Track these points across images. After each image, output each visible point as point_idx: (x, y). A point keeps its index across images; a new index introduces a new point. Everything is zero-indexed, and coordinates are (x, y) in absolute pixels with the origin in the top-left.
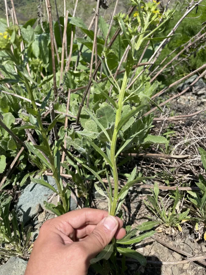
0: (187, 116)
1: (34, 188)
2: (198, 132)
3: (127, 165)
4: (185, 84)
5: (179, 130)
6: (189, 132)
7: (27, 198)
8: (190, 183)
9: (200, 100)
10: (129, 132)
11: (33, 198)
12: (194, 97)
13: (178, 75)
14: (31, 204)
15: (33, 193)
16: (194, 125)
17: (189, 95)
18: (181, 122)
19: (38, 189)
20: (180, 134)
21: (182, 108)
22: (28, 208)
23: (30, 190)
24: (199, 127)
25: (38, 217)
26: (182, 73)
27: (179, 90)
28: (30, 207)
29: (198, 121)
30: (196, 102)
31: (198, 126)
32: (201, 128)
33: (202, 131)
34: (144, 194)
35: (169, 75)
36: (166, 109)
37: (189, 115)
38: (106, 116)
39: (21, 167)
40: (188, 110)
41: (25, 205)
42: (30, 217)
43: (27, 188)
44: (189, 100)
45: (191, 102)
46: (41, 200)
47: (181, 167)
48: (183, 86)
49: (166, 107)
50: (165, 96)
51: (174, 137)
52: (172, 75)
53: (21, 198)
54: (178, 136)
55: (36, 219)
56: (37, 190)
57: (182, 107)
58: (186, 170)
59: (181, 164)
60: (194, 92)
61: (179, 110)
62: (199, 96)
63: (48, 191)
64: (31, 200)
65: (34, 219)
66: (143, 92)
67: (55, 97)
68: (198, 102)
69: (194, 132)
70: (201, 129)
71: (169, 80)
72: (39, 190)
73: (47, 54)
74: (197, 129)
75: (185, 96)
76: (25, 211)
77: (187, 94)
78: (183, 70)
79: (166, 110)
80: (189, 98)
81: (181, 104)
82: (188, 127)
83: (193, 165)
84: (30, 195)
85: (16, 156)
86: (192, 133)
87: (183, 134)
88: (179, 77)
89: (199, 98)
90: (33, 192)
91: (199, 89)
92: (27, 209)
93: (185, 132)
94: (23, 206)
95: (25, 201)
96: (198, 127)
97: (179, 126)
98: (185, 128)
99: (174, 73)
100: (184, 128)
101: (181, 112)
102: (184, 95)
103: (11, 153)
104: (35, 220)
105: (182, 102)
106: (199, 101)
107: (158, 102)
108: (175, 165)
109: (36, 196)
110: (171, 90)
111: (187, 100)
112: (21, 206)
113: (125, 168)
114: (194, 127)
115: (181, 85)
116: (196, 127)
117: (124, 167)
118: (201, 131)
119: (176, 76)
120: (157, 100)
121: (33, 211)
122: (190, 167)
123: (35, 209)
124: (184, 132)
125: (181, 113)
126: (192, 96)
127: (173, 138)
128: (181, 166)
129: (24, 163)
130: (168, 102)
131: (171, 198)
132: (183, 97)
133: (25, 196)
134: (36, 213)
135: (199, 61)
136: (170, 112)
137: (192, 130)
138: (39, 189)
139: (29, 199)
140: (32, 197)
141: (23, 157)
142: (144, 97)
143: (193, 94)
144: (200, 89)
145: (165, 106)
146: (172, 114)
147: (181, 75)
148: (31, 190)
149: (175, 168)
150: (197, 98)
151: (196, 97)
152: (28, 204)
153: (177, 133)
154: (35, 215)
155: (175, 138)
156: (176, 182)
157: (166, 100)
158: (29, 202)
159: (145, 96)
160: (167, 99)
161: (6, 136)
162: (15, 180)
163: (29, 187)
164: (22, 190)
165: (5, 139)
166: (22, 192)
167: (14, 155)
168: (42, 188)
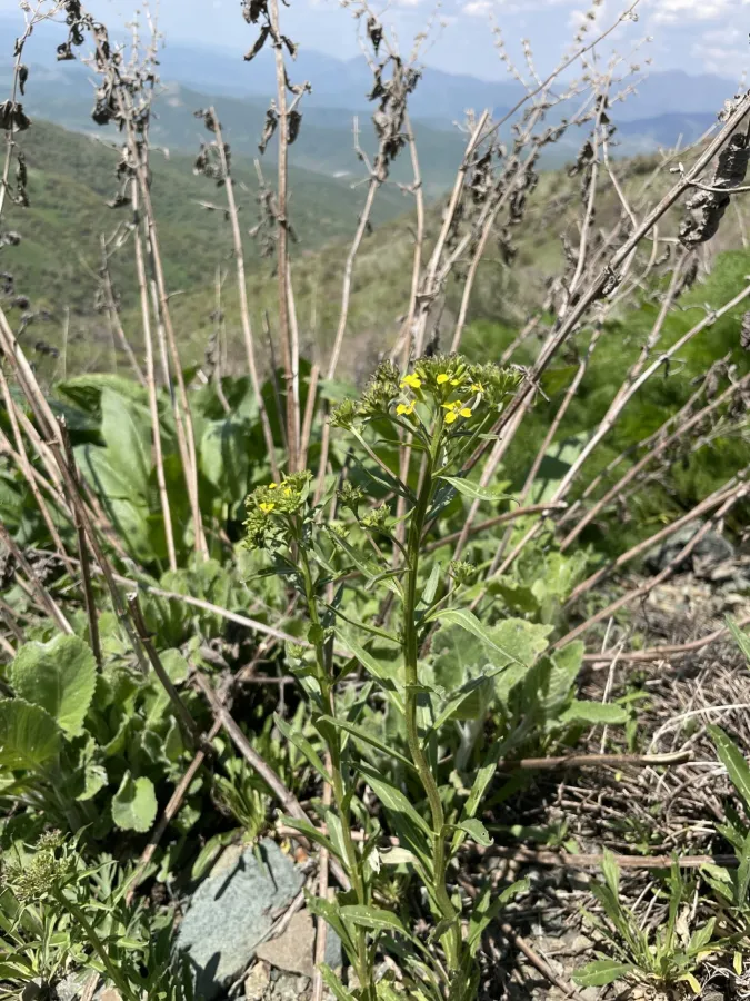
0: (680, 647)
1: (229, 889)
2: (719, 695)
3: (516, 801)
4: (669, 548)
5: (663, 691)
6: (690, 696)
7: (205, 921)
8: (709, 847)
9: (723, 596)
10: (518, 695)
11: (226, 922)
12: (703, 589)
13: (643, 518)
14: (219, 940)
15: (223, 906)
16: (704, 673)
17: (686, 583)
18: (661, 663)
19: (239, 892)
20: (665, 704)
21: (665, 625)
22: (210, 954)
23: (214, 893)
24: (722, 681)
25: (247, 983)
26: (655, 514)
27: (651, 569)
28: (217, 950)
29: (716, 664)
30: (709, 604)
31: (718, 677)
32: (727, 682)
33: (731, 691)
34: (577, 889)
35: (614, 521)
36: (617, 627)
37: (689, 644)
38: (457, 650)
39: (184, 820)
40: (685, 629)
41: (200, 944)
42: (218, 983)
43: (207, 890)
44: (687, 599)
45: (692, 604)
46: (249, 927)
47: (679, 799)
48: (663, 554)
49: (616, 622)
50: (608, 587)
51: (649, 712)
52: (621, 521)
53: (187, 923)
54: (662, 709)
55: (239, 991)
56: (236, 893)
57: (666, 622)
58: (694, 807)
59: (677, 790)
60: (699, 572)
61: (658, 630)
62: (717, 584)
63: (272, 895)
64: (219, 927)
65: (230, 993)
66: (546, 582)
67: (287, 599)
68: (715, 607)
69: (707, 697)
70: (726, 688)
71: (617, 538)
72: (245, 895)
73: (241, 473)
74: (715, 686)
75: (673, 585)
76: (203, 964)
77: (679, 580)
78: (655, 505)
79: (616, 633)
80: (686, 590)
81: (662, 612)
82: (688, 680)
83: (715, 794)
84: (216, 914)
85: (181, 780)
86: (702, 698)
87: (675, 704)
88: (646, 526)
89: (718, 591)
90: (225, 900)
91: (712, 562)
92: (209, 958)
93: (680, 696)
94: (194, 948)
95: (200, 933)
96: (718, 680)
97: (660, 677)
98: (681, 685)
99: (628, 517)
100: (674, 684)
101: (663, 636)
102: (669, 583)
103: (166, 770)
104: (234, 993)
105: (666, 606)
106: (719, 602)
107: (590, 607)
108: (662, 793)
109: (233, 913)
110: (625, 568)
111: (680, 599)
112: (188, 948)
113: (509, 813)
114: (706, 681)
115: (655, 552)
116: (711, 680)
117: (508, 808)
118: (728, 692)
119: (637, 523)
120: (586, 602)
121: (226, 965)
122: (705, 797)
123: (234, 957)
124: (676, 697)
125: (663, 641)
126: (695, 585)
127: (645, 716)
128: (676, 795)
129: (194, 808)
130: (621, 607)
131: (659, 901)
132: (667, 588)
133: (201, 915)
134: (236, 969)
135: (702, 478)
136: (628, 637)
137: (699, 689)
138: (245, 891)
139: (214, 924)
140: (222, 918)
141: (198, 783)
142: (548, 595)
143: (698, 578)
144: (718, 561)
145: (611, 620)
146: (638, 644)
147: (651, 520)
148: (218, 896)
149: (660, 802)
150: (713, 592)
151: (707, 588)
152: (210, 941)
153: (658, 702)
154: (234, 978)
155: (652, 716)
156: (670, 844)
157: (612, 601)
158: (214, 936)
159: (552, 591)
160: (614, 595)
161: (154, 718)
162: (165, 863)
163: (209, 884)
164: (187, 898)
165: (155, 728)
166: (184, 907)
167: (177, 777)
168: (252, 887)
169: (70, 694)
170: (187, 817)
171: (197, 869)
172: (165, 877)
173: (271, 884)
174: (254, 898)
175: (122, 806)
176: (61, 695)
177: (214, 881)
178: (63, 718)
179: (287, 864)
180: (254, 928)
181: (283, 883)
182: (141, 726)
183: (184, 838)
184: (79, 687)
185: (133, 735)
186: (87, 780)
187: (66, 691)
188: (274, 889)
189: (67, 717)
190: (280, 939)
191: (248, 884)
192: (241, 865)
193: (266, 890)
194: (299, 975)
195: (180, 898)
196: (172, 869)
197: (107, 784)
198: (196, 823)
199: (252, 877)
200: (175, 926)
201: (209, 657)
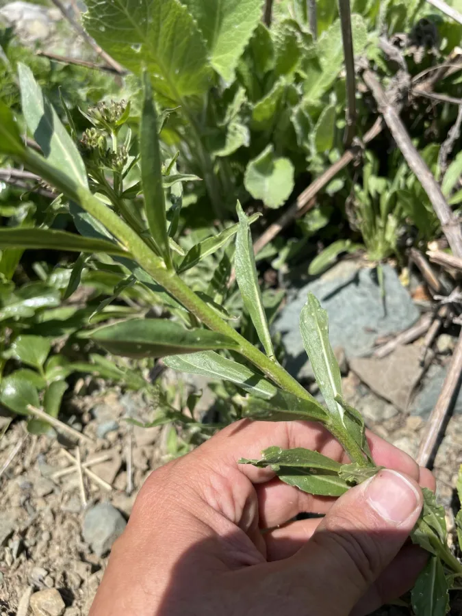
1: (337, 297)
19: (348, 303)
23: (322, 296)
39: (310, 221)
43: (315, 290)
46: (349, 338)
53: (290, 312)
63: (380, 319)
72: (352, 308)
85: (322, 173)
94: (291, 335)
103: (309, 158)
112: (285, 333)
129: (323, 213)
138: (353, 305)
141: (338, 185)
148: (327, 299)
161: (312, 97)
162: (284, 253)
163: (319, 287)
164: (294, 291)
165: (310, 108)
166: (290, 298)
167: (319, 169)
168: (362, 304)
169: (229, 27)
170: (313, 219)
171: (315, 265)
172: (279, 265)
173: (382, 308)
174: (362, 314)
175: (257, 175)
176: (220, 24)
177: (325, 285)
178: (217, 58)
179: (403, 296)
180: (353, 341)
181: (395, 312)
182: (296, 99)
183: (305, 240)
184: (241, 20)
185: (285, 106)
186: (229, 136)
187: (227, 20)
188: (382, 314)
189: (221, 57)
190: (379, 363)
191: (358, 299)
192: (356, 280)
193: (375, 312)
194: (389, 402)
195: (289, 288)
196: (288, 261)
197: (247, 144)
198: (321, 230)
199: (363, 294)
200: (278, 310)
201: (388, 51)
